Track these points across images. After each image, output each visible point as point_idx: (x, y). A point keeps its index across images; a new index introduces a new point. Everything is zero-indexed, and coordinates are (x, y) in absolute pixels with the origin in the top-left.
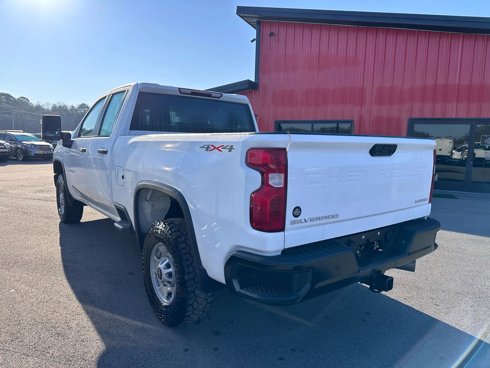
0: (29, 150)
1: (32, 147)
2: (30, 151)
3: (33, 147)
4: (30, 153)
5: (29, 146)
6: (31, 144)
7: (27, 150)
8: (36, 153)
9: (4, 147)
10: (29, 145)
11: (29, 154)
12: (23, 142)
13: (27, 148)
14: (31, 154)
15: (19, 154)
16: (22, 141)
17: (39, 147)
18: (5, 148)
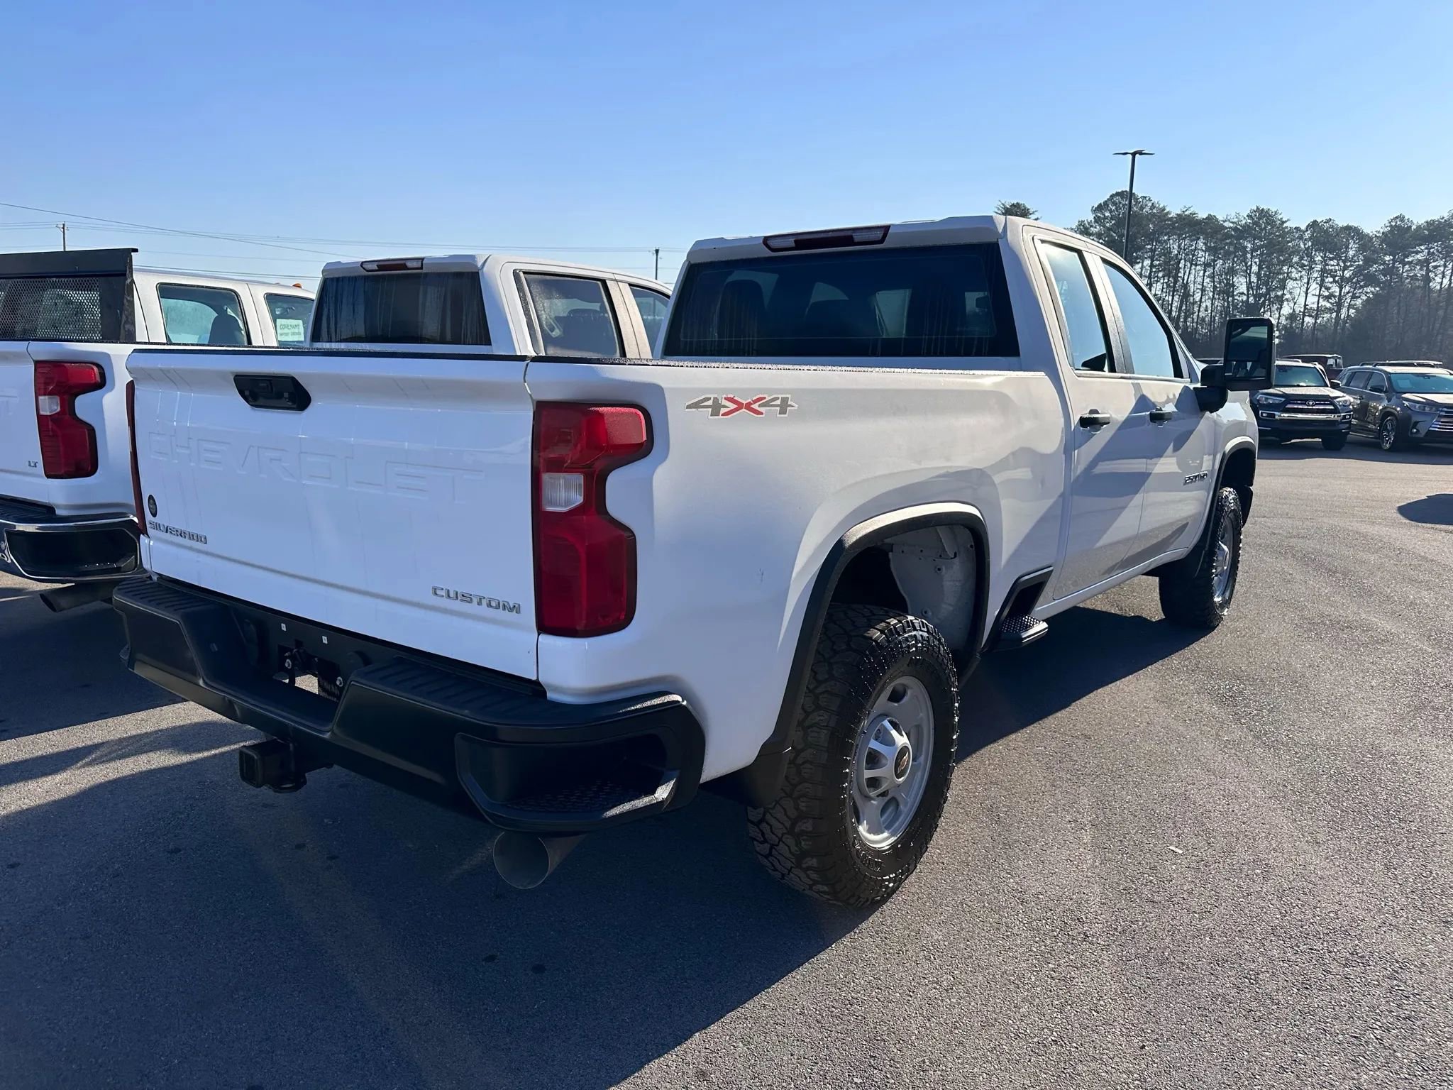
0: (1414, 419)
1: (1424, 410)
2: (1417, 423)
3: (1427, 409)
4: (1414, 427)
5: (1415, 406)
6: (1424, 401)
7: (1409, 418)
8: (1431, 429)
9: (1332, 407)
10: (1418, 405)
11: (1412, 433)
12: (1404, 396)
13: (1409, 412)
14: (1418, 431)
15: (1388, 431)
16: (1405, 393)
17: (1446, 412)
18: (1335, 411)
